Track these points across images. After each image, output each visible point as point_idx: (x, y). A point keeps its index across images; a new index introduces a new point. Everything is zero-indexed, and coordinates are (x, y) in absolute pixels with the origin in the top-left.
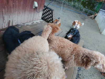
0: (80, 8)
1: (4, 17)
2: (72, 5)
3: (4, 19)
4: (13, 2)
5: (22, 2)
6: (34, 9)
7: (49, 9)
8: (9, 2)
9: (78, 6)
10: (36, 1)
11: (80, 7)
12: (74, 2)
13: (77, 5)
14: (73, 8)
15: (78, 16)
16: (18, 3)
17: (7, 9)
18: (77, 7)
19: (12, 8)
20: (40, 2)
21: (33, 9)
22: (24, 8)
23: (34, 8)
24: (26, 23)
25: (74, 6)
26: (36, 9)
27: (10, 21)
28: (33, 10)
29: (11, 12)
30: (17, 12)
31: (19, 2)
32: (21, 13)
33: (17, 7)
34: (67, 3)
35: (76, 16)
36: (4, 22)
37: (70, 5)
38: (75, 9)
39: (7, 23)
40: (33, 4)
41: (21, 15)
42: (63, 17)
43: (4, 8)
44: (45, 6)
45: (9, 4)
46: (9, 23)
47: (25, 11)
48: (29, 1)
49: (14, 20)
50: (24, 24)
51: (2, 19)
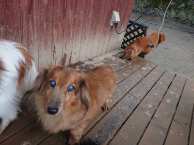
0: (191, 22)
1: (55, 48)
2: (172, 17)
3: (54, 51)
4: (75, 14)
5: (91, 13)
8: (67, 12)
9: (186, 18)
10: (117, 11)
11: (190, 19)
12: (177, 11)
13: (184, 16)
14: (174, 23)
15: (190, 38)
16: (83, 16)
17: (61, 29)
18: (183, 20)
19: (72, 28)
20: (124, 11)
21: (109, 28)
22: (94, 27)
23: (111, 25)
24: (94, 57)
25: (177, 19)
26: (116, 27)
27: (65, 55)
28: (109, 30)
29: (69, 36)
30: (80, 36)
31: (85, 14)
32: (87, 38)
33: (82, 25)
34: (160, 13)
35: (186, 37)
36: (55, 58)
37: (168, 17)
38: (179, 25)
39: (59, 59)
40: (111, 18)
41: (86, 41)
43: (57, 27)
44: (129, 21)
45: (67, 18)
46: (64, 60)
47: (95, 33)
48: (105, 11)
49: (73, 53)
50: (91, 60)
51: (50, 51)
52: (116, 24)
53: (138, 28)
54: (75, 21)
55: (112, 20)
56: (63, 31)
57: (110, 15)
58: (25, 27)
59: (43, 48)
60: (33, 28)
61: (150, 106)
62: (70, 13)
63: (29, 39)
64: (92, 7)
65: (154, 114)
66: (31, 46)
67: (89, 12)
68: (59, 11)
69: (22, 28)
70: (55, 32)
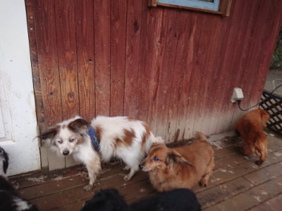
1: (170, 124)
3: (169, 127)
4: (189, 96)
6: (234, 103)
7: (278, 100)
10: (239, 87)
16: (197, 97)
17: (176, 109)
19: (185, 107)
20: (250, 86)
21: (231, 104)
22: (210, 105)
23: (233, 101)
24: (212, 135)
26: (239, 104)
27: (179, 130)
29: (183, 114)
30: (194, 113)
31: (199, 95)
32: (202, 115)
33: (195, 104)
36: (170, 132)
39: (173, 134)
40: (232, 94)
41: (201, 118)
43: (172, 108)
44: (264, 93)
45: (181, 100)
46: (177, 135)
47: (211, 111)
48: (222, 90)
49: (187, 129)
51: (166, 126)
52: (239, 101)
54: (188, 102)
55: (233, 97)
56: (178, 110)
57: (230, 92)
58: (150, 109)
59: (160, 124)
60: (155, 110)
61: (265, 193)
62: (185, 97)
63: (152, 118)
64: (206, 89)
65: (265, 201)
67: (203, 93)
68: (175, 97)
69: (148, 110)
70: (170, 111)
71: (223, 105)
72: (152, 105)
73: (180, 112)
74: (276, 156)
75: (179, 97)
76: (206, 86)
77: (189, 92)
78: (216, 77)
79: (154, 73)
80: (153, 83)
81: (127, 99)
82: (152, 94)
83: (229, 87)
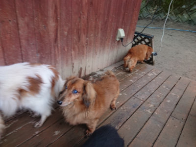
1: (73, 64)
2: (184, 20)
3: (73, 67)
4: (87, 37)
6: (119, 41)
7: (143, 37)
8: (81, 38)
10: (122, 28)
14: (187, 26)
16: (93, 38)
17: (77, 50)
18: (195, 21)
19: (85, 48)
20: (128, 27)
21: (116, 42)
22: (103, 44)
23: (118, 40)
24: (105, 68)
25: (190, 21)
26: (122, 41)
27: (81, 69)
28: (116, 45)
29: (83, 54)
30: (92, 53)
31: (95, 35)
32: (98, 53)
33: (93, 44)
34: (172, 18)
36: (74, 71)
37: (180, 20)
38: (193, 27)
39: (77, 72)
40: (117, 34)
41: (97, 56)
42: (170, 46)
43: (74, 49)
44: (136, 33)
45: (81, 41)
46: (80, 73)
47: (104, 49)
48: (111, 30)
49: (87, 66)
50: (102, 70)
51: (70, 67)
52: (122, 39)
53: (145, 38)
54: (87, 42)
55: (118, 36)
56: (79, 51)
57: (116, 32)
58: (53, 52)
59: (65, 65)
60: (58, 52)
61: (151, 106)
62: (84, 38)
64: (100, 30)
65: (154, 112)
66: (57, 65)
67: (98, 34)
68: (75, 38)
69: (51, 53)
70: (73, 53)
71: (111, 43)
72: (54, 47)
73: (81, 53)
74: (149, 76)
75: (79, 38)
76: (100, 27)
77: (87, 33)
78: (106, 18)
79: (51, 13)
80: (52, 24)
81: (24, 42)
82: (52, 36)
83: (115, 28)
